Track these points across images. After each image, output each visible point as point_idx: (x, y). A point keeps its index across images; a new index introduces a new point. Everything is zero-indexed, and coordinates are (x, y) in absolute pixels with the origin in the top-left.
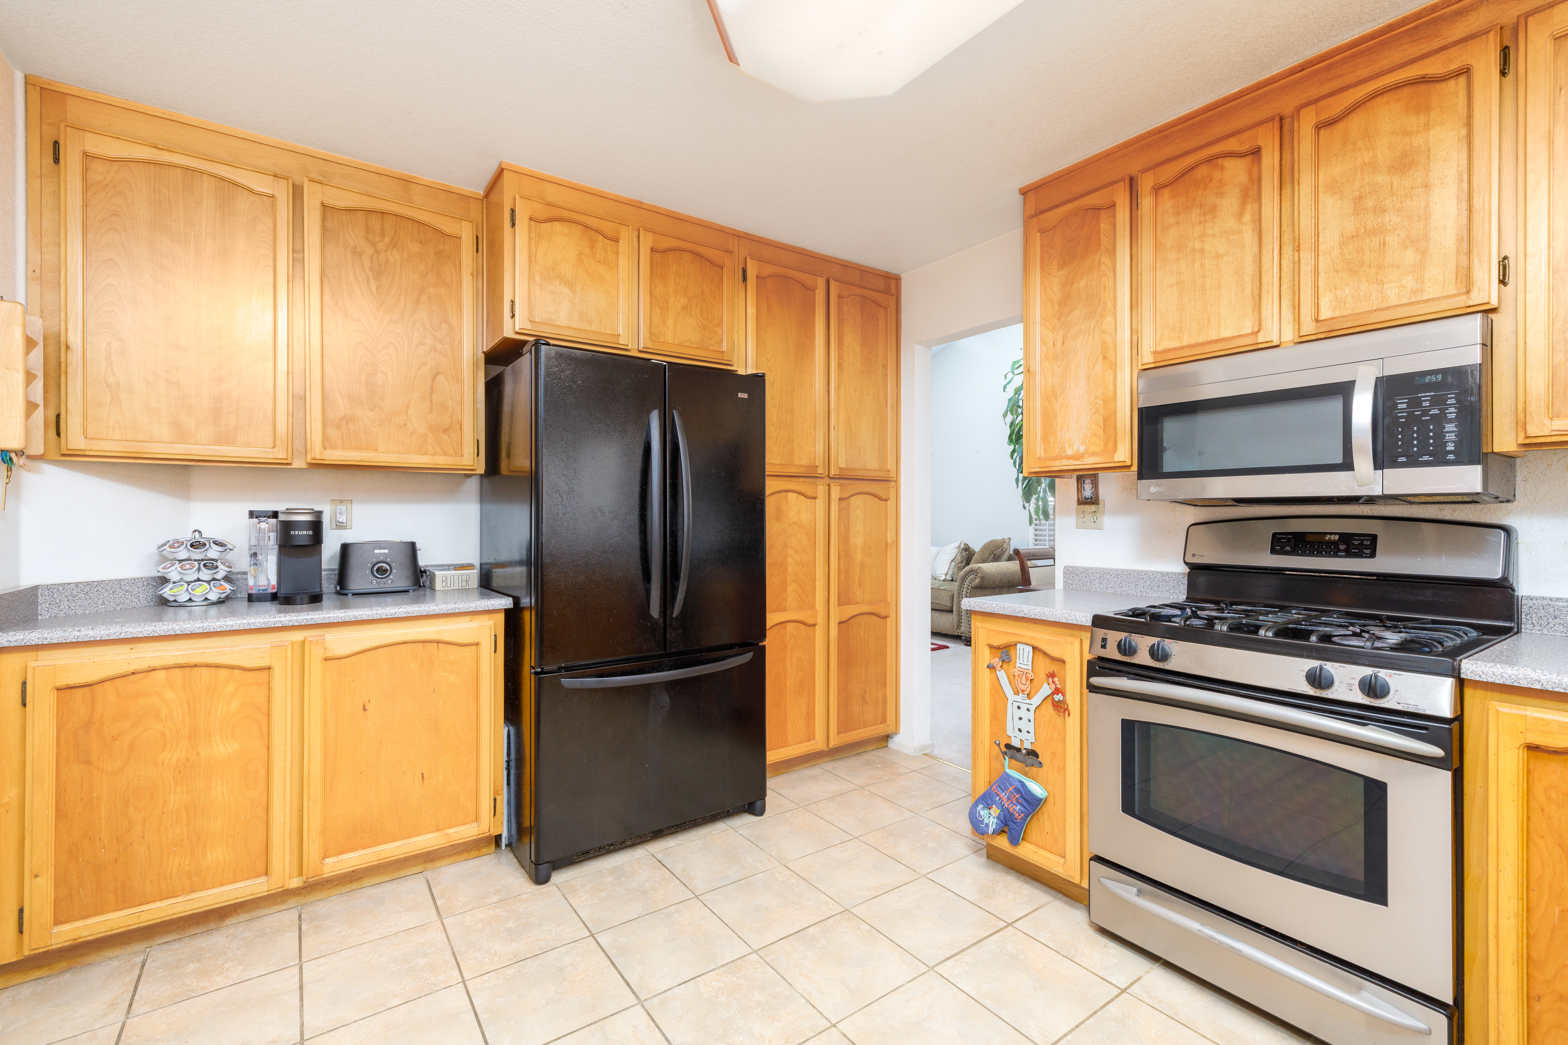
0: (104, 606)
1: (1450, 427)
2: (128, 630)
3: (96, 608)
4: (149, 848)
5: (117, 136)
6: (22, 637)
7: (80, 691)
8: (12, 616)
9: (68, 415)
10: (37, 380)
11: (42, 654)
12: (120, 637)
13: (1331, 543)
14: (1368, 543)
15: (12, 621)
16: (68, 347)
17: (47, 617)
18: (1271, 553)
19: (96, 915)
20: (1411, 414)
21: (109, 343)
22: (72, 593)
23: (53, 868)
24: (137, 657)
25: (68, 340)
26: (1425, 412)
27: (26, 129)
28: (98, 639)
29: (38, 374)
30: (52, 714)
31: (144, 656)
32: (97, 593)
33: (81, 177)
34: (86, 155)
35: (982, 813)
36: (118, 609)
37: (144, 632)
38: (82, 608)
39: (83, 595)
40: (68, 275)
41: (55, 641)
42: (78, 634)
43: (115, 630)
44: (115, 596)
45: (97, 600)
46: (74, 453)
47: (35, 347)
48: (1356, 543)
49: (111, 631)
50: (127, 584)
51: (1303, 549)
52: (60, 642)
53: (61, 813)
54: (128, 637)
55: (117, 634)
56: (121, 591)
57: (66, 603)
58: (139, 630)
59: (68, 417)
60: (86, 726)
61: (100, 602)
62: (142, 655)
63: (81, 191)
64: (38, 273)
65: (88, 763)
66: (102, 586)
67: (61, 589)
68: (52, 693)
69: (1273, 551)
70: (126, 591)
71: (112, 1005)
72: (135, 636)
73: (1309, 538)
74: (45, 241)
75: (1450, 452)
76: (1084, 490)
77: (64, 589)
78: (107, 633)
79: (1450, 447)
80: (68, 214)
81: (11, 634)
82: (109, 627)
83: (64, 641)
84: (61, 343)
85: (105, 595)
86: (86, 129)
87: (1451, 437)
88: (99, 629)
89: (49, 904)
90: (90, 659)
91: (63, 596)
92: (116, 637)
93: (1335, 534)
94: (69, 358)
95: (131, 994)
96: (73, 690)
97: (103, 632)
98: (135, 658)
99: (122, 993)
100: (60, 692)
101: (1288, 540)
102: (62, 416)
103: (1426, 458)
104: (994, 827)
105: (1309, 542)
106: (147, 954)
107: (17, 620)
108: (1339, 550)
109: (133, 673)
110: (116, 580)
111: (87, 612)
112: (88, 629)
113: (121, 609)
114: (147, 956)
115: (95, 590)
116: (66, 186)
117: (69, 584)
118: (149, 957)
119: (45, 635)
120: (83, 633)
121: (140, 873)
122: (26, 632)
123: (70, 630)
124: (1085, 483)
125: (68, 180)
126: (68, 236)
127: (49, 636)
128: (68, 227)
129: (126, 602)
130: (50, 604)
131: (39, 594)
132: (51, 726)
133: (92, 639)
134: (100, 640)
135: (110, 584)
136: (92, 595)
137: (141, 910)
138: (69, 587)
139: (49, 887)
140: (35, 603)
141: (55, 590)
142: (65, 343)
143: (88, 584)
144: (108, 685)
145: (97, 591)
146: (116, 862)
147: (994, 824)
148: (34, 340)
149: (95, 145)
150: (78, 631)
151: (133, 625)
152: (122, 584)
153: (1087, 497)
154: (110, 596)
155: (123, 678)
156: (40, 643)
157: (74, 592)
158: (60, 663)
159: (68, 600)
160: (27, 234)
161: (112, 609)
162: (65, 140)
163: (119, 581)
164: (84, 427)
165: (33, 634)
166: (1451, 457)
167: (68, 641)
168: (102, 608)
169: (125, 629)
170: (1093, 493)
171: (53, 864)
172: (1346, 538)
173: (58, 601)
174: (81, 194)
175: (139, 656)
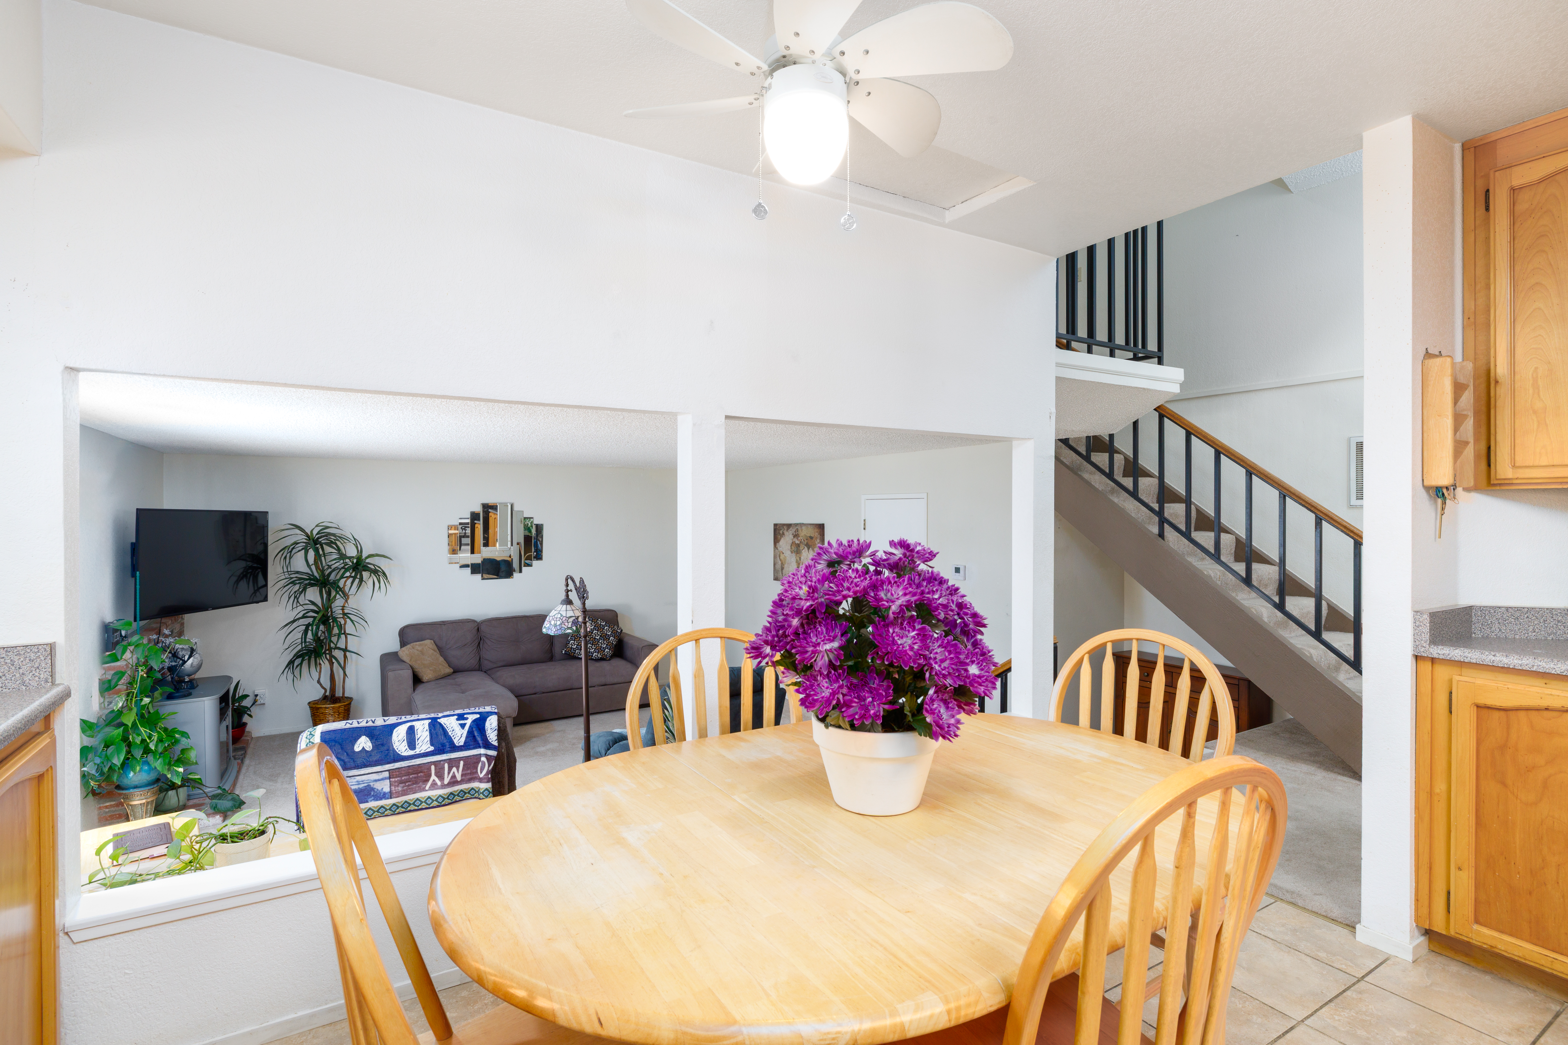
0: (1534, 634)
2: (1540, 664)
3: (1526, 635)
4: (1563, 897)
5: (1542, 156)
6: (1448, 652)
7: (1496, 715)
8: (1445, 632)
9: (1497, 447)
10: (1468, 419)
11: (1465, 671)
12: (1532, 669)
15: (1444, 635)
16: (1497, 382)
17: (1480, 636)
19: (1511, 935)
21: (1536, 368)
22: (1502, 617)
23: (1473, 869)
24: (1550, 693)
25: (1497, 375)
27: (1463, 192)
28: (1511, 667)
29: (1469, 414)
30: (1472, 727)
31: (1557, 694)
32: (1527, 619)
33: (1509, 214)
34: (1514, 190)
36: (1550, 638)
37: (1557, 669)
38: (1513, 632)
39: (1513, 620)
40: (1497, 312)
41: (1474, 661)
42: (1494, 658)
43: (1528, 662)
44: (1546, 625)
45: (1527, 626)
46: (1502, 482)
47: (1466, 389)
49: (1523, 661)
50: (1559, 614)
52: (1478, 662)
53: (1479, 822)
54: (1541, 671)
55: (1530, 666)
56: (1552, 620)
57: (1497, 625)
58: (1552, 666)
59: (1497, 449)
60: (1503, 747)
61: (1531, 629)
62: (1554, 692)
63: (1509, 227)
64: (1472, 320)
65: (1504, 784)
66: (1532, 613)
67: (1493, 611)
68: (1472, 708)
70: (1559, 621)
71: (1518, 1030)
72: (1547, 671)
74: (1478, 287)
77: (1495, 612)
78: (1520, 663)
80: (1496, 255)
81: (1440, 647)
82: (1522, 657)
83: (1482, 663)
84: (1491, 380)
85: (1536, 623)
86: (1514, 164)
88: (1512, 658)
89: (1470, 900)
90: (1505, 685)
91: (1494, 619)
92: (1528, 669)
94: (1498, 392)
95: (1537, 1033)
96: (1490, 711)
97: (1516, 661)
98: (1548, 694)
99: (1530, 1027)
100: (1479, 709)
102: (1492, 448)
106: (1564, 1008)
107: (1450, 636)
109: (1547, 709)
110: (1547, 609)
111: (1517, 637)
112: (1503, 655)
113: (1552, 639)
114: (1564, 1010)
115: (1526, 616)
116: (1495, 229)
117: (1500, 608)
118: (1565, 1012)
119: (1466, 654)
120: (1498, 659)
121: (1555, 918)
122: (1451, 648)
123: (1487, 653)
125: (1497, 221)
126: (1497, 276)
127: (1469, 655)
128: (1497, 267)
129: (1558, 633)
130: (1482, 624)
131: (1473, 614)
132: (1472, 738)
133: (1506, 666)
134: (1513, 668)
135: (1541, 612)
136: (1522, 621)
137: (1555, 957)
138: (1500, 610)
139: (1470, 886)
140: (1469, 622)
141: (1487, 612)
142: (1494, 378)
143: (1519, 609)
144: (1522, 714)
145: (1527, 617)
146: (1530, 893)
148: (1464, 384)
149: (1521, 176)
150: (1494, 656)
151: (1545, 660)
152: (1554, 613)
154: (1541, 624)
155: (1536, 712)
156: (1462, 660)
157: (1505, 616)
158: (1479, 682)
159: (1499, 623)
160: (1463, 287)
161: (1543, 638)
162: (1494, 185)
163: (1551, 610)
164: (1511, 456)
165: (1457, 651)
167: (1484, 663)
168: (1532, 636)
169: (1537, 663)
171: (1473, 865)
173: (1489, 623)
174: (1509, 230)
175: (1553, 693)
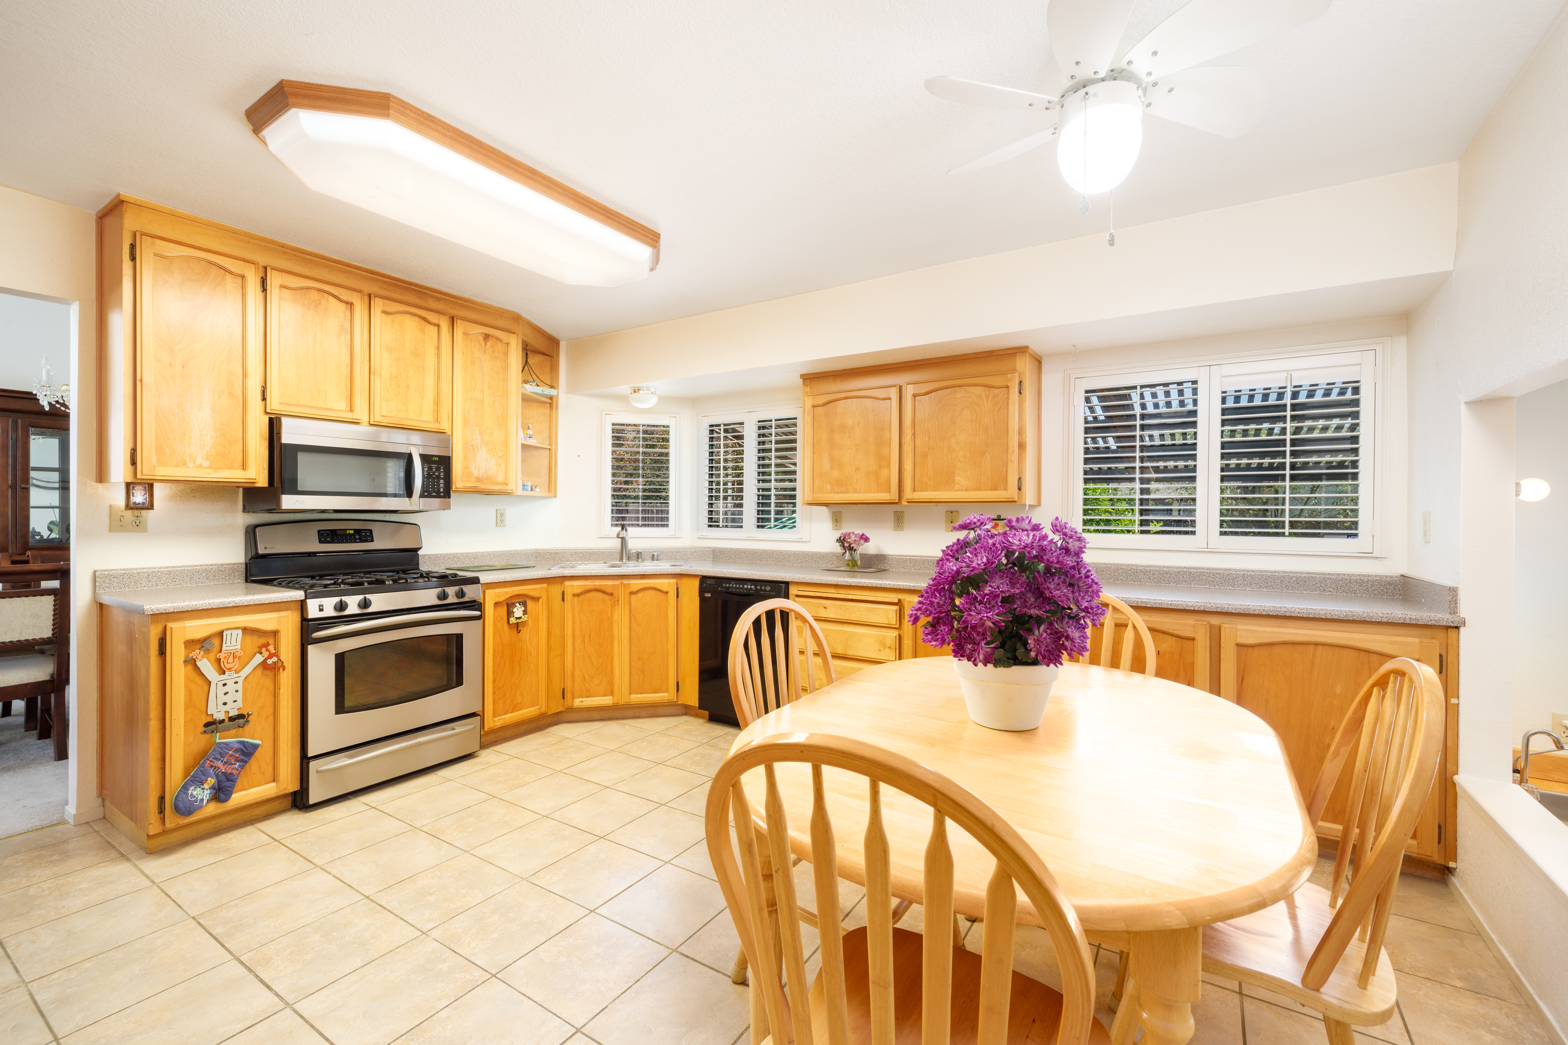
1: (442, 481)
13: (350, 535)
14: (369, 534)
18: (320, 543)
20: (429, 473)
26: (434, 474)
35: (195, 793)
48: (364, 534)
51: (338, 539)
69: (321, 542)
73: (338, 533)
75: (442, 492)
76: (133, 496)
79: (442, 490)
87: (442, 485)
93: (351, 530)
101: (328, 535)
103: (434, 494)
104: (208, 798)
105: (339, 535)
108: (356, 539)
124: (135, 489)
147: (208, 795)
153: (137, 502)
166: (442, 494)
170: (146, 499)
172: (357, 531)
